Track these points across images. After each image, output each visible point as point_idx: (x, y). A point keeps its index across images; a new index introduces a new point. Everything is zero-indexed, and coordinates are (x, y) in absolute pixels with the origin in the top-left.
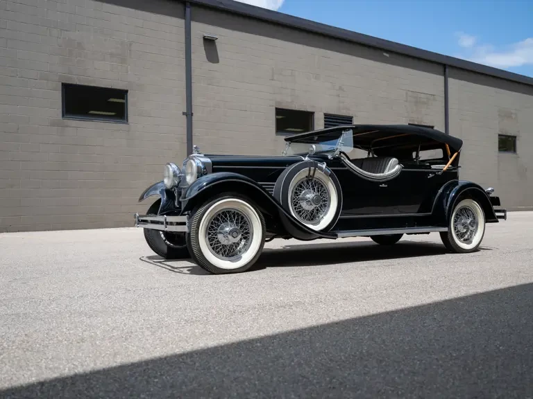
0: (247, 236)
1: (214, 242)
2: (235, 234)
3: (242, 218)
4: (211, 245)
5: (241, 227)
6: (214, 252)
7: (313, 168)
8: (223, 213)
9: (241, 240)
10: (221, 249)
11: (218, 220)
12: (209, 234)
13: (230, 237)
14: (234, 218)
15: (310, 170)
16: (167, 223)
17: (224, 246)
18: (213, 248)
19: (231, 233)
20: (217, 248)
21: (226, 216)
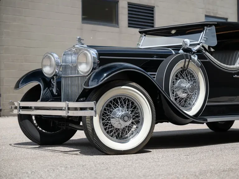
0: (137, 119)
1: (108, 126)
2: (126, 118)
3: (133, 103)
4: (105, 129)
5: (132, 111)
6: (108, 136)
7: (187, 60)
8: (114, 100)
9: (132, 123)
10: (115, 133)
11: (110, 106)
12: (103, 119)
13: (121, 122)
14: (125, 104)
15: (185, 62)
16: (69, 109)
17: (117, 130)
18: (108, 132)
19: (123, 117)
20: (111, 131)
21: (117, 103)
